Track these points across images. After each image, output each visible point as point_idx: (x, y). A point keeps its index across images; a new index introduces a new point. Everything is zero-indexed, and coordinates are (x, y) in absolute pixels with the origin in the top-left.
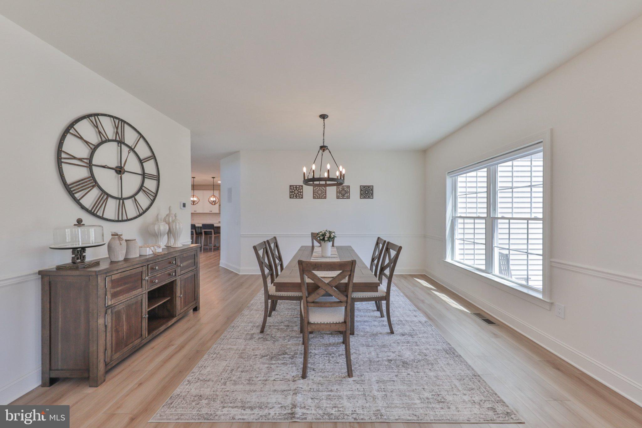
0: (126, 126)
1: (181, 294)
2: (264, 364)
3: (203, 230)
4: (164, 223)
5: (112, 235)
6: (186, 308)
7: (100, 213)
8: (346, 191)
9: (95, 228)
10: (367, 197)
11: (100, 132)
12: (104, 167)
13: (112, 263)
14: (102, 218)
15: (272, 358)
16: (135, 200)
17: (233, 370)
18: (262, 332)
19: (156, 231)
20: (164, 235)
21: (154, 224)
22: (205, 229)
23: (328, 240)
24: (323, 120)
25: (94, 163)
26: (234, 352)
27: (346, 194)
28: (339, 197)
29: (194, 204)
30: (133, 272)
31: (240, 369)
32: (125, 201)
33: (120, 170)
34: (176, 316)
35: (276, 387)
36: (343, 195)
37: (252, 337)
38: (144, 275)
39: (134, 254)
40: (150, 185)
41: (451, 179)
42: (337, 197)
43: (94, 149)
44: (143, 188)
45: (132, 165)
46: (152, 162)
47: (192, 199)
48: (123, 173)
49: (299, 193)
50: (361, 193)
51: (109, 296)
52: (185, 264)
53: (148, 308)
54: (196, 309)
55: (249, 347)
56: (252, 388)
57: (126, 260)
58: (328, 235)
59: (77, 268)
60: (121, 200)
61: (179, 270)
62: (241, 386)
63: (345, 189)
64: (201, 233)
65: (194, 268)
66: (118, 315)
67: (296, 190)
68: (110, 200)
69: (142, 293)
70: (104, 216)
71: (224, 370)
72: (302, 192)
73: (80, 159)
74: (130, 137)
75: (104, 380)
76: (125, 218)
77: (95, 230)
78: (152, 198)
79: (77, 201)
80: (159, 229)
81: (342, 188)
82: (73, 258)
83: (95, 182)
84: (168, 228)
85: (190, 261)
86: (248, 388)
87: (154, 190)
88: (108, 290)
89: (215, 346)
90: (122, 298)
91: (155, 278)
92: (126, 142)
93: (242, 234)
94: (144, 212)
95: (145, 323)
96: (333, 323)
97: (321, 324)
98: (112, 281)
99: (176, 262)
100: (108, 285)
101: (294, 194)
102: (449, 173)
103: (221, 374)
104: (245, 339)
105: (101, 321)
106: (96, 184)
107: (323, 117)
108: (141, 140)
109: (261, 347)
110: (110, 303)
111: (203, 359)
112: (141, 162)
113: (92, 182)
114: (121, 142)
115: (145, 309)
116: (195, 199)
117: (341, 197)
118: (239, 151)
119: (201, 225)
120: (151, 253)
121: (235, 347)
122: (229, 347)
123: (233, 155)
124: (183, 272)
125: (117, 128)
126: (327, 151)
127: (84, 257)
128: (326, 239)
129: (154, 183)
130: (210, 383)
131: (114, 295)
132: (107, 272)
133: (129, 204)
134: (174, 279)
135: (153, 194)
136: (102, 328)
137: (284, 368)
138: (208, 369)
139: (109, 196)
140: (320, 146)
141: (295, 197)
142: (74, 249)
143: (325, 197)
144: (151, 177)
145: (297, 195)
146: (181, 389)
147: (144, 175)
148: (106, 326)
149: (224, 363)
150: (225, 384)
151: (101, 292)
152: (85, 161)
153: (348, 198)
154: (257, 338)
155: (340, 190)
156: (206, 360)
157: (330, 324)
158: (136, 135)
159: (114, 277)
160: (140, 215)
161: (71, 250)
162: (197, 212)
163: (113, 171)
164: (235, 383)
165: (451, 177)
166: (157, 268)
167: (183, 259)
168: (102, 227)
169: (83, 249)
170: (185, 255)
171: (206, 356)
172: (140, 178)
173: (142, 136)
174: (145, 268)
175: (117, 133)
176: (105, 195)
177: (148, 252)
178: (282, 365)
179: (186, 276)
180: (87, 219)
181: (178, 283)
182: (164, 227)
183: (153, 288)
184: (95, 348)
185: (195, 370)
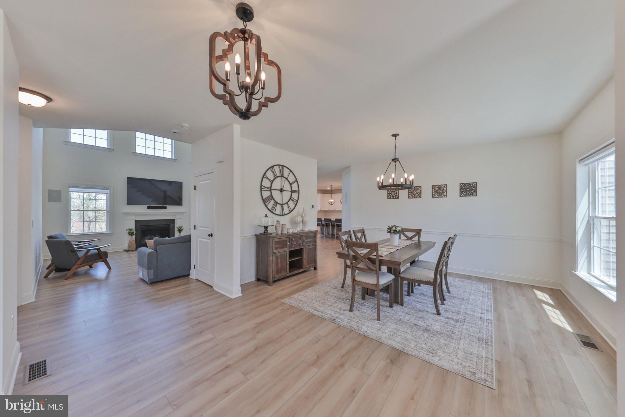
0: (284, 168)
1: (306, 256)
2: (334, 299)
3: (336, 223)
4: (300, 217)
5: (277, 222)
6: (309, 266)
7: (274, 212)
8: (442, 190)
9: (271, 218)
10: (468, 194)
11: (274, 174)
12: (275, 190)
13: (277, 234)
14: (274, 214)
15: (339, 299)
16: (288, 205)
17: (318, 297)
18: (342, 287)
19: (296, 221)
20: (300, 223)
21: (296, 217)
22: (337, 222)
23: (393, 233)
24: (394, 137)
25: (272, 189)
26: (323, 291)
27: (443, 193)
28: (434, 196)
29: (331, 205)
30: (284, 239)
31: (322, 298)
32: (284, 205)
33: (282, 190)
34: (302, 268)
35: (334, 309)
36: (440, 194)
37: (336, 288)
38: (288, 242)
39: (285, 232)
40: (295, 196)
41: (587, 167)
42: (433, 196)
43: (272, 182)
44: (291, 198)
45: (287, 187)
46: (296, 184)
47: (330, 201)
48: (283, 192)
49: (396, 194)
50: (460, 191)
51: (274, 248)
52: (308, 240)
53: (290, 260)
54: (315, 269)
55: (331, 291)
56: (323, 306)
57: (282, 234)
58: (394, 229)
59: (265, 235)
60: (282, 205)
61: (305, 243)
62: (319, 303)
63: (442, 188)
64: (335, 225)
65: (313, 244)
66: (277, 258)
67: (393, 191)
68: (278, 205)
69: (287, 250)
70: (276, 213)
71: (315, 296)
72: (398, 193)
73: (267, 188)
74: (286, 172)
75: (272, 285)
76: (283, 214)
77: (271, 219)
78: (296, 203)
79: (266, 206)
80: (297, 220)
81: (438, 187)
82: (264, 230)
83: (272, 197)
84: (301, 220)
85: (311, 239)
86: (321, 305)
87: (296, 199)
88: (274, 245)
89: (316, 286)
90: (279, 250)
91: (293, 245)
92: (284, 176)
93: (352, 226)
94: (292, 211)
95: (288, 266)
96: (369, 284)
97: (361, 282)
98: (275, 242)
99: (303, 238)
100: (274, 243)
101: (391, 195)
102: (582, 160)
103: (313, 297)
104: (332, 288)
105: (271, 258)
106: (273, 198)
107: (395, 136)
108: (291, 173)
109: (338, 293)
110: (274, 252)
111: (308, 289)
112: (291, 184)
113: (271, 197)
114: (282, 176)
115: (288, 260)
116: (332, 201)
117: (437, 196)
118: (349, 166)
119: (334, 220)
120: (292, 232)
121: (325, 289)
122: (322, 288)
123: (346, 169)
124: (307, 245)
125: (280, 170)
126: (397, 163)
127: (267, 230)
128: (392, 232)
129: (297, 194)
130: (307, 298)
131: (276, 248)
132: (274, 237)
133: (285, 207)
134: (302, 248)
135: (296, 201)
136: (271, 261)
137: (343, 305)
138: (309, 293)
139: (277, 203)
140: (392, 159)
141: (392, 198)
142: (265, 226)
143: (419, 197)
144: (295, 192)
145: (394, 196)
146: (295, 296)
147: (292, 191)
148: (273, 261)
149: (316, 293)
150: (312, 300)
151: (271, 246)
152: (269, 188)
153: (444, 197)
154: (338, 289)
155: (436, 189)
156: (309, 290)
157: (367, 283)
158: (289, 171)
159: (276, 240)
160: (290, 212)
161: (263, 227)
162: (336, 210)
163: (279, 191)
164: (317, 301)
165: (586, 165)
166: (293, 239)
167: (307, 238)
168: (273, 218)
169: (267, 226)
170: (308, 235)
171: (310, 289)
172: (290, 193)
173: (291, 171)
174: (288, 239)
175: (281, 172)
176: (276, 203)
177: (291, 231)
178: (343, 303)
179: (309, 248)
180: (269, 214)
181: (304, 250)
182: (299, 219)
183: (292, 250)
184: (269, 269)
185: (304, 292)
